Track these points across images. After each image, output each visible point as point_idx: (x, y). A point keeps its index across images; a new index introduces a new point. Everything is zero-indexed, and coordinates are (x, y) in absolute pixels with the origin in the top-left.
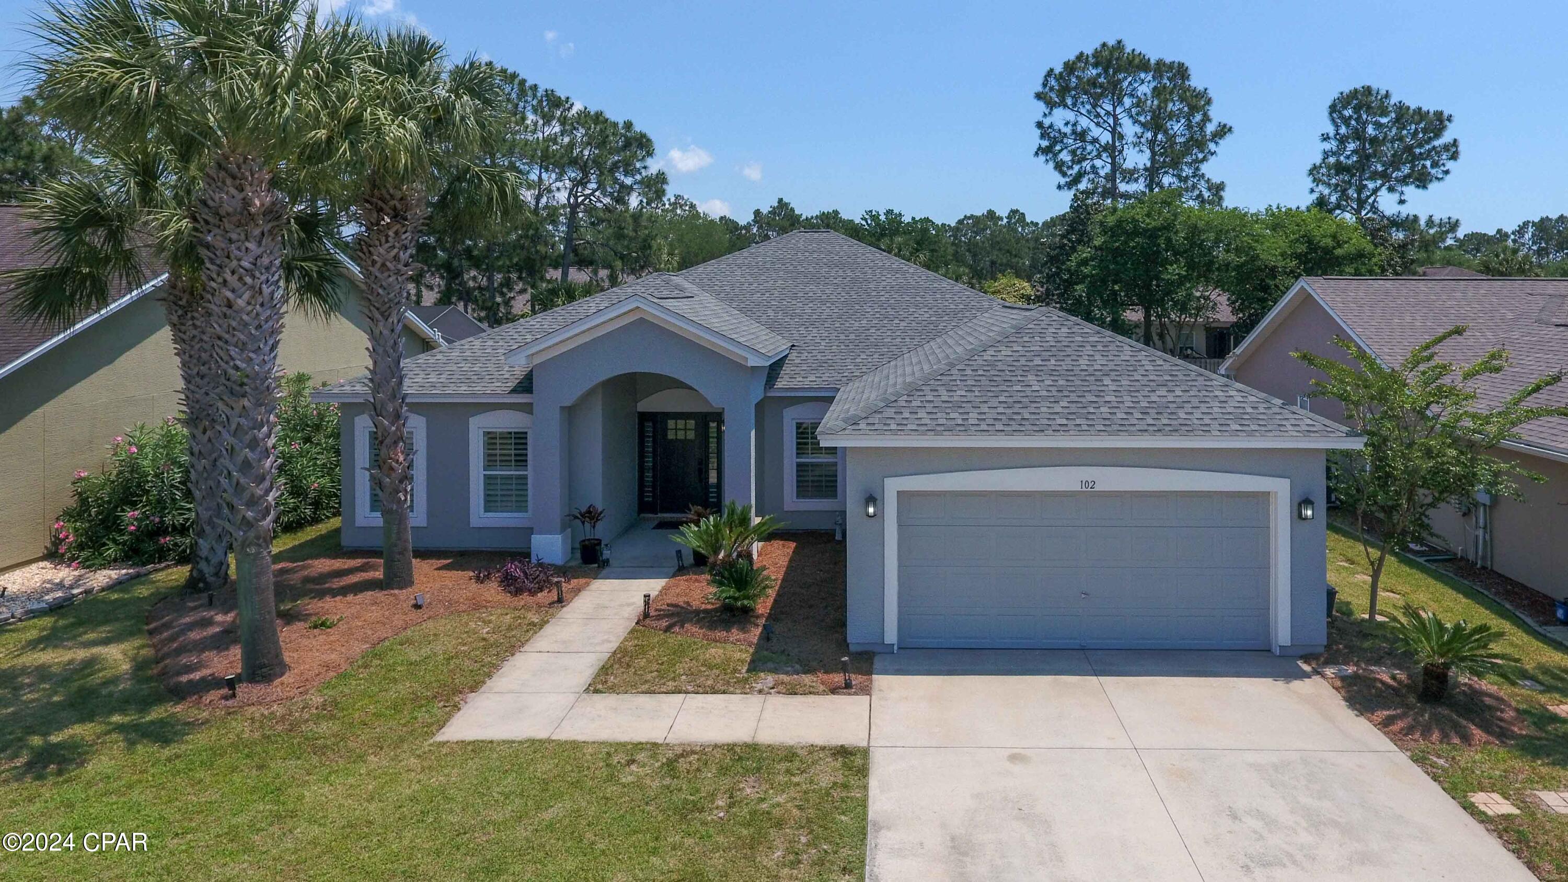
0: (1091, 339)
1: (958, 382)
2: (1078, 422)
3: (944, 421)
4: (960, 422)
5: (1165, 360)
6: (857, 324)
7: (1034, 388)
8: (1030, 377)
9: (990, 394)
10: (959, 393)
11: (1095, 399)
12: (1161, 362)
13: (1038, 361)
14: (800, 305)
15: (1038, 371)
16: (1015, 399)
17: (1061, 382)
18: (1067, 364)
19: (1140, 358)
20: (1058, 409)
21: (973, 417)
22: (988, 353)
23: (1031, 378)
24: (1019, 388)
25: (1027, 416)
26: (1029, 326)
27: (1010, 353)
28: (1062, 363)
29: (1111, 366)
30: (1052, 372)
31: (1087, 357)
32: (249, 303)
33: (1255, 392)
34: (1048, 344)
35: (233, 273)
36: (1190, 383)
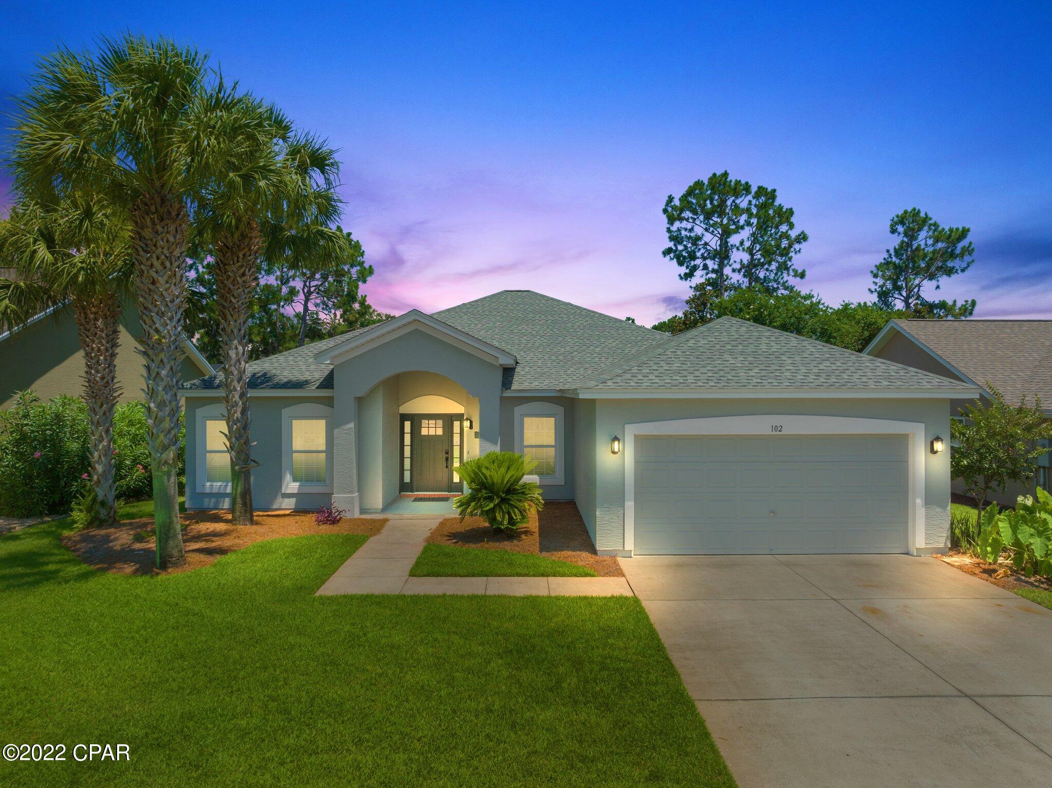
0: (765, 334)
1: (674, 359)
2: (770, 381)
3: (670, 381)
4: (682, 381)
5: (823, 346)
6: (563, 350)
7: (731, 362)
8: (725, 356)
9: (699, 366)
10: (675, 365)
11: (778, 368)
12: (821, 347)
13: (729, 347)
14: (517, 338)
15: (731, 353)
16: (718, 368)
17: (750, 359)
18: (751, 348)
19: (804, 345)
20: (752, 373)
21: (691, 379)
22: (690, 342)
23: (727, 356)
24: (720, 362)
25: (730, 378)
26: (716, 327)
27: (707, 342)
28: (747, 348)
29: (785, 349)
30: (742, 353)
31: (765, 344)
32: (167, 282)
33: (895, 364)
34: (734, 337)
35: (158, 258)
36: (846, 359)
